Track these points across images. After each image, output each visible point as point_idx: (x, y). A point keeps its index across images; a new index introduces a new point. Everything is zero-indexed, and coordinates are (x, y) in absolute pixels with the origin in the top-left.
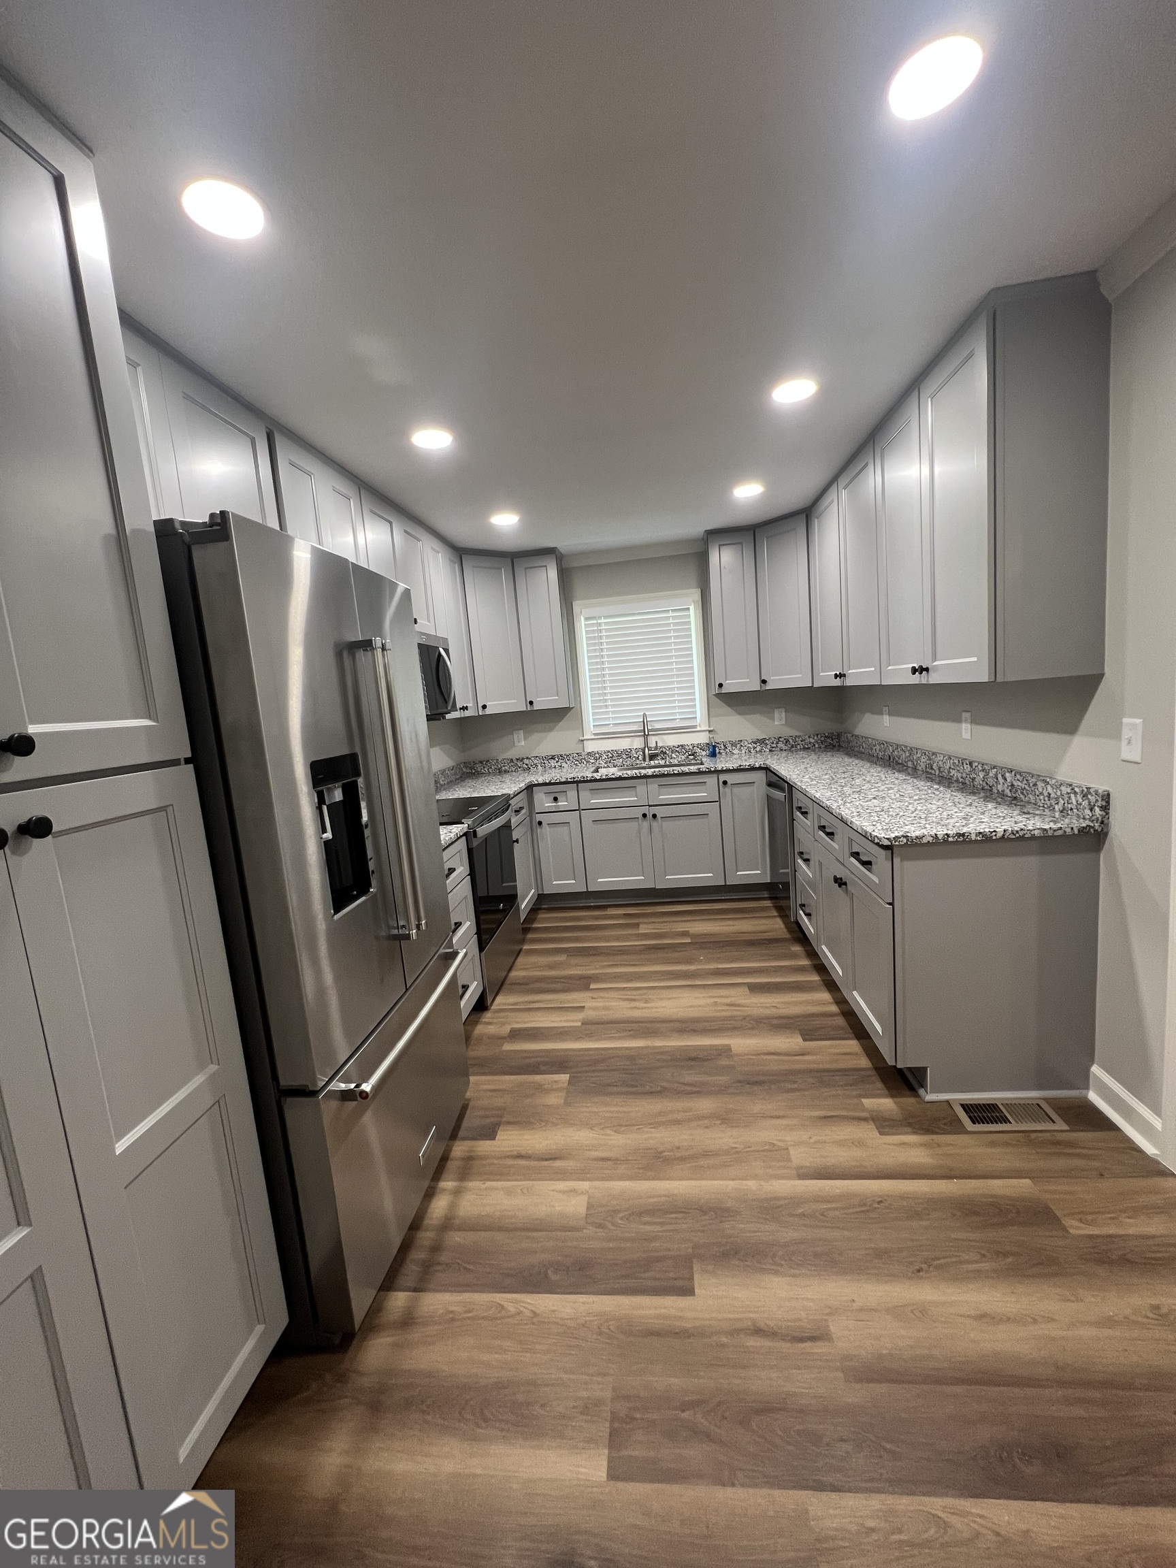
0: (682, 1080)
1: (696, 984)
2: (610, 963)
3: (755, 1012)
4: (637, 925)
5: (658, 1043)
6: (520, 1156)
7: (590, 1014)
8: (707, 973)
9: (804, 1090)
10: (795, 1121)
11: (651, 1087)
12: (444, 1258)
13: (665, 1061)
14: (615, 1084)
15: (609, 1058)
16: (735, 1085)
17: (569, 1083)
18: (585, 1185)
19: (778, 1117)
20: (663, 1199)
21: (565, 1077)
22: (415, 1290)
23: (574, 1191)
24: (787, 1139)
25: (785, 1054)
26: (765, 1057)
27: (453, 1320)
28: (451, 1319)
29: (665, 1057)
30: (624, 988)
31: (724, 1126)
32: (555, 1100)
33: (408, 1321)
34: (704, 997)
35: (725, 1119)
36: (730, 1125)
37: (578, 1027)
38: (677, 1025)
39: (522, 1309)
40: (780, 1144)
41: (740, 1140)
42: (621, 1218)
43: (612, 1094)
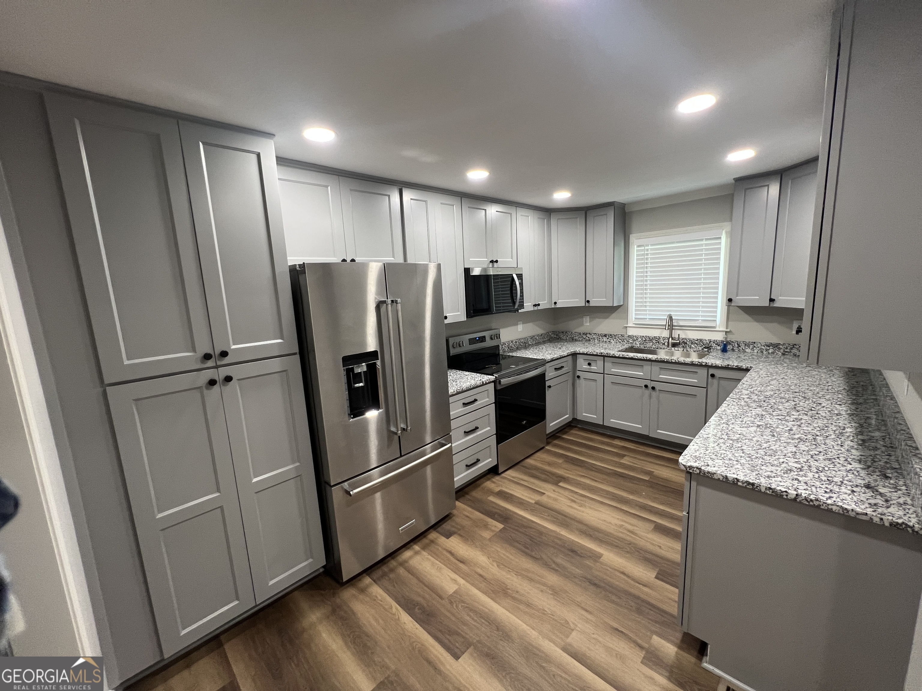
0: (555, 559)
1: (623, 508)
2: (583, 474)
3: (642, 543)
4: (623, 456)
5: (564, 533)
6: (450, 553)
7: (544, 499)
8: (637, 505)
9: (621, 606)
10: (594, 619)
11: (536, 554)
12: (392, 576)
13: (557, 544)
14: (520, 542)
15: (531, 528)
16: (581, 578)
17: (501, 530)
18: (462, 581)
19: (587, 611)
20: (487, 610)
21: (501, 526)
22: (374, 581)
23: (455, 581)
24: (579, 625)
25: (633, 580)
26: (618, 574)
27: (375, 600)
28: (374, 599)
29: (558, 542)
30: (577, 492)
31: (552, 596)
32: (487, 535)
33: (363, 591)
34: (618, 519)
35: (555, 592)
36: (556, 598)
37: (532, 504)
38: (585, 528)
39: (397, 615)
40: (572, 625)
41: (552, 608)
42: (462, 606)
43: (514, 547)
